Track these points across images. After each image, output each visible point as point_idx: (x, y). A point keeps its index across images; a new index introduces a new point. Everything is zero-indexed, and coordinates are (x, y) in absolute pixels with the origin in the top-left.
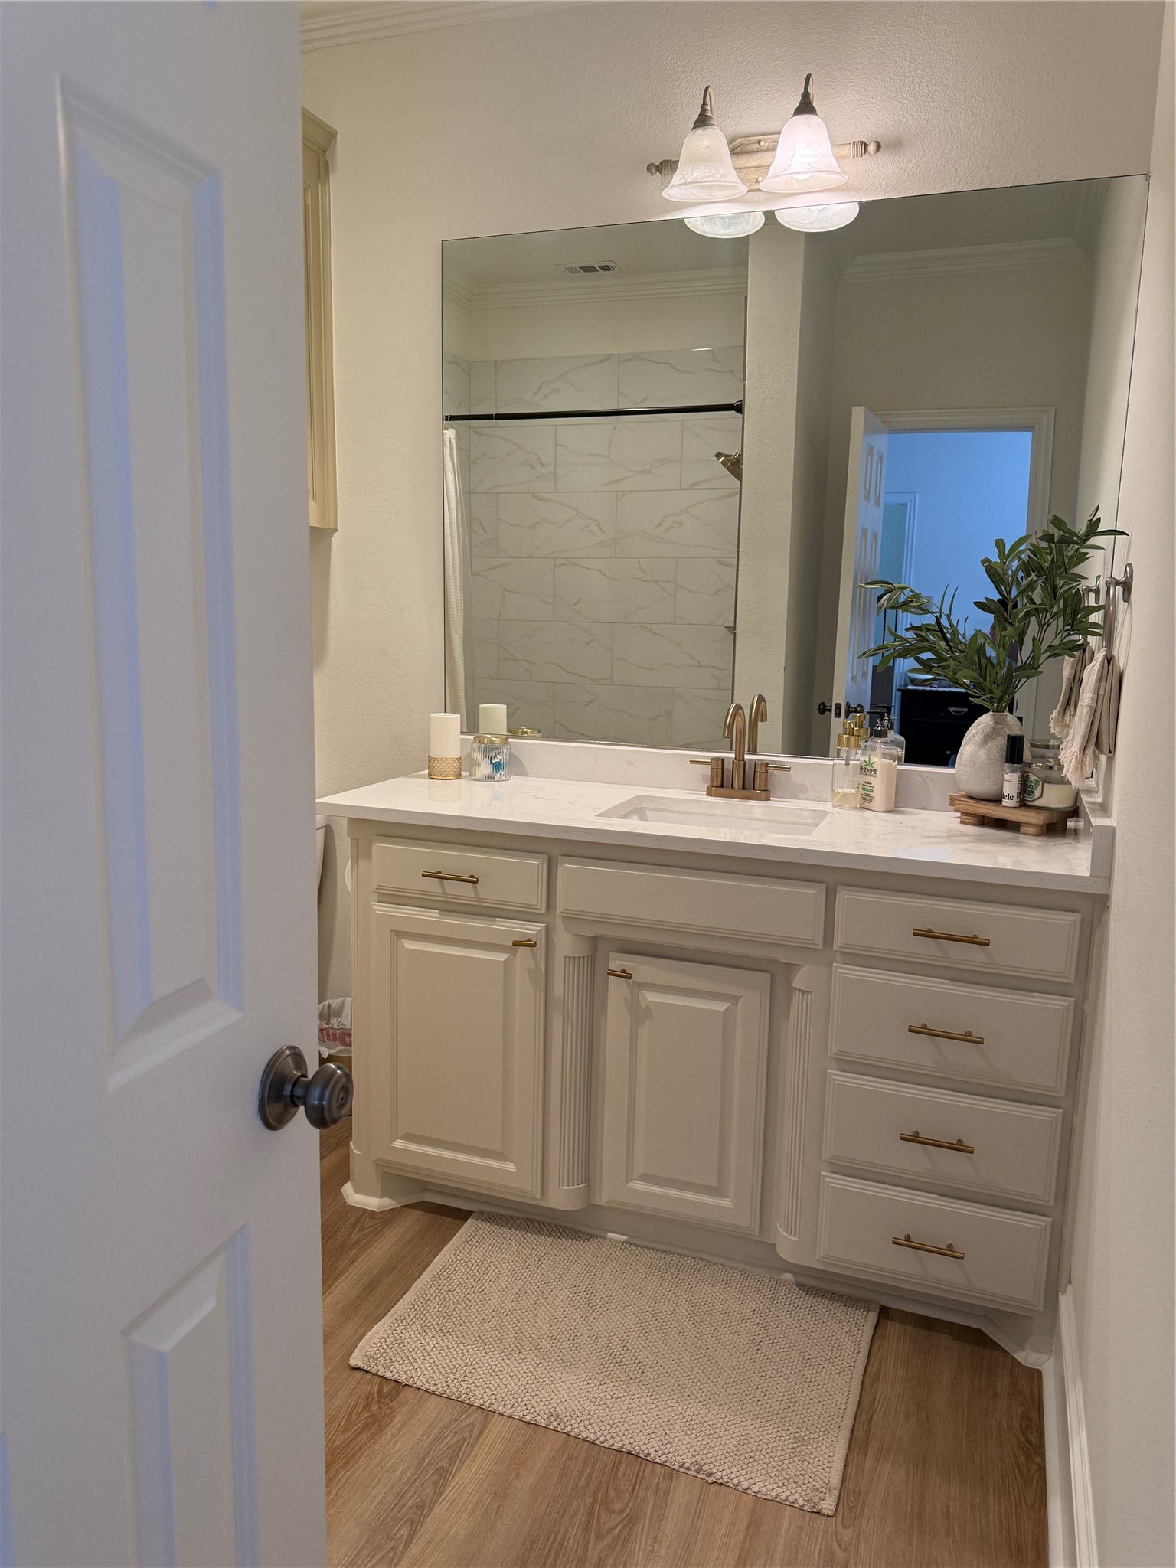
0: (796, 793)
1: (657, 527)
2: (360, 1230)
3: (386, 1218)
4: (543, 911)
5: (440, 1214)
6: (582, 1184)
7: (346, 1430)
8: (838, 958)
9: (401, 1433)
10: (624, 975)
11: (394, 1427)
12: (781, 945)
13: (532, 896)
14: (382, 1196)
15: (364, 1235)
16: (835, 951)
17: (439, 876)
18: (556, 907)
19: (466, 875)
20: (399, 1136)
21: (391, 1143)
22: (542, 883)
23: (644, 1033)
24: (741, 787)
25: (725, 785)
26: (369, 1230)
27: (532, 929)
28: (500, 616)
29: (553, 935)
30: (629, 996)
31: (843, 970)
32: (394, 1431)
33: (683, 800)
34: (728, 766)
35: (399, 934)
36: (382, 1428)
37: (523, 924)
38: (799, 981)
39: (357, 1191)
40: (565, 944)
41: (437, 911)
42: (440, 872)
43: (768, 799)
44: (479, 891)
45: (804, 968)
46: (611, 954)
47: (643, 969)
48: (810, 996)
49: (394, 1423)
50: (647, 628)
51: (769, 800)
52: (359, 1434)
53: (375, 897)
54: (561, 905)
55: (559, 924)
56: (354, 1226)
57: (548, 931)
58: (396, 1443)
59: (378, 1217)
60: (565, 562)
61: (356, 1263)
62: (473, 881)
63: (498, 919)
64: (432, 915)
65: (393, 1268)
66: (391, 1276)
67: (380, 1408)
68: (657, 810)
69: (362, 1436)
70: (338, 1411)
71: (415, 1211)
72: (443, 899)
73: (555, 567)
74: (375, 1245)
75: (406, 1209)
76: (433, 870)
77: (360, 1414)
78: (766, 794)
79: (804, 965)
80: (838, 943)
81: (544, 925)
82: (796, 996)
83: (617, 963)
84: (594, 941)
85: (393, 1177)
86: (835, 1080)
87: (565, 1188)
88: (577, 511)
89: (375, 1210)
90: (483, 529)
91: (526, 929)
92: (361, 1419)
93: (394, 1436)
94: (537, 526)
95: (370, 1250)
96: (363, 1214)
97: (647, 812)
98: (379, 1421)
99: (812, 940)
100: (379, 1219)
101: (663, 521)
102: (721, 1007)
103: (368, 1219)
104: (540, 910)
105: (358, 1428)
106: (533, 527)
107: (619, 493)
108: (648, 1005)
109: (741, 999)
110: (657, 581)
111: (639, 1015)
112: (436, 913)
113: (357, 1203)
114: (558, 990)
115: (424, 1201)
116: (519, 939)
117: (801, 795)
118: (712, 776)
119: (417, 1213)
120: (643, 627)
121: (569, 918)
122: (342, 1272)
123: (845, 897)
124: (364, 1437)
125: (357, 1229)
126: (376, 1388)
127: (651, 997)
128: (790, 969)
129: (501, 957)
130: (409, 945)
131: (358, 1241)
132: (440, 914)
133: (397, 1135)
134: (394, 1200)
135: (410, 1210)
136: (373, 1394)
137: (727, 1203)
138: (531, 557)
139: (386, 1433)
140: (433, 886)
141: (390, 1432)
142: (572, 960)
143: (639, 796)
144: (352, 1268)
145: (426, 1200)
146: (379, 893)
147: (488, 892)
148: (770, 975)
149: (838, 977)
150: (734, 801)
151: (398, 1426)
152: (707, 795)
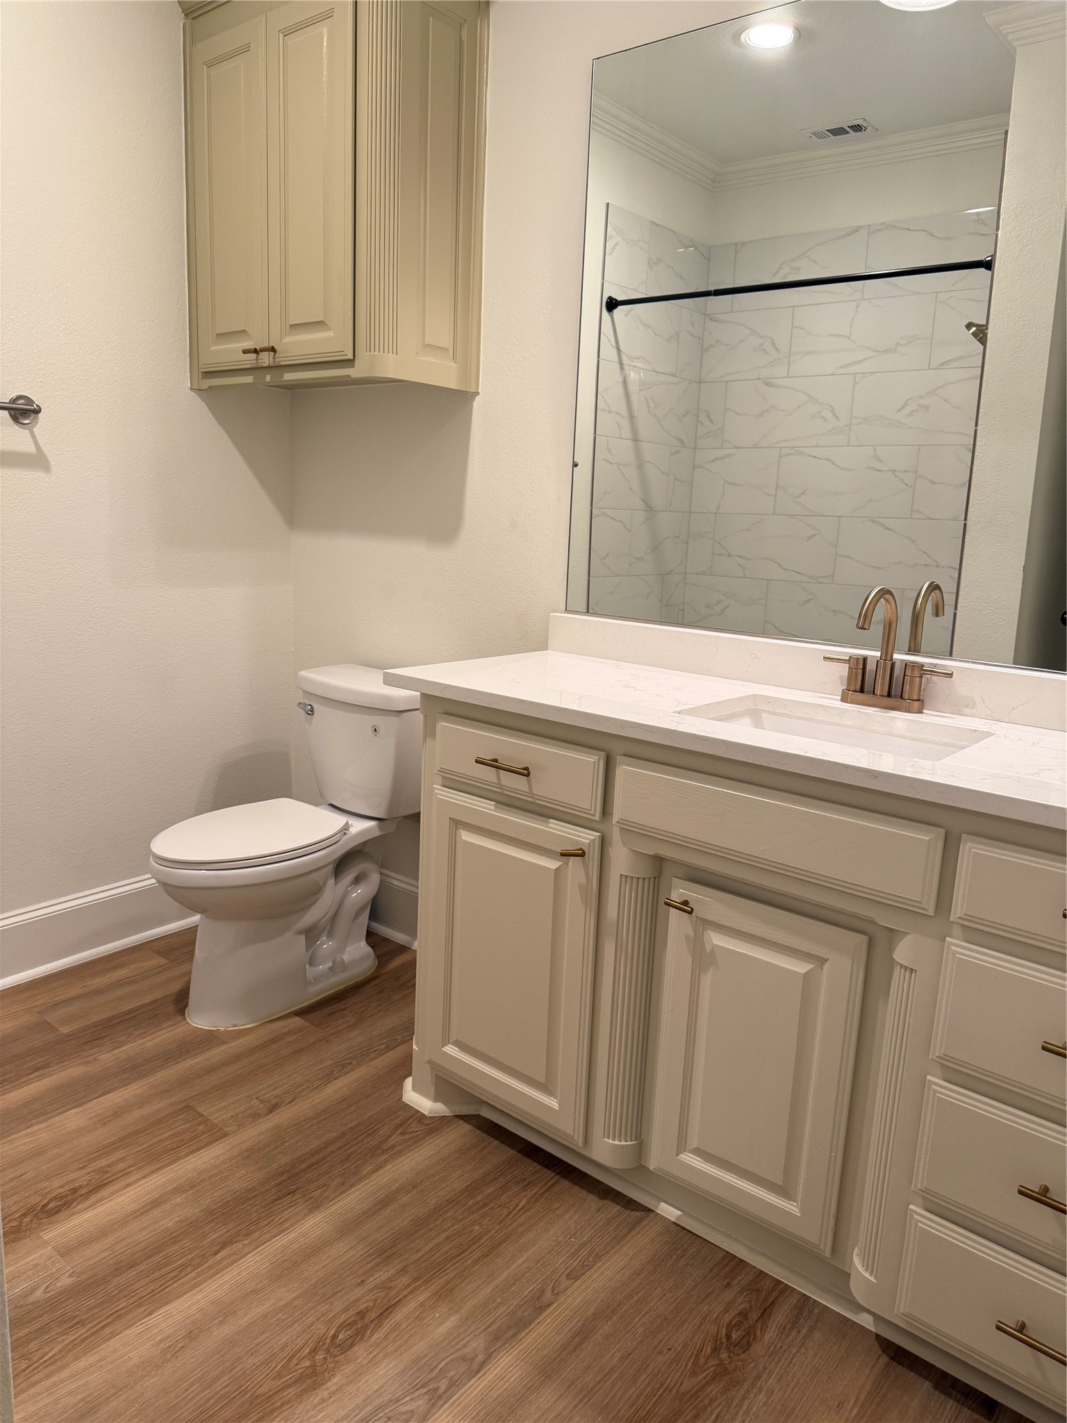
0: (959, 707)
1: (898, 411)
2: (401, 1134)
3: (434, 1125)
4: (597, 818)
5: (489, 1134)
6: (631, 1141)
7: (280, 1376)
8: (957, 930)
9: (331, 1400)
10: (685, 907)
11: (327, 1389)
12: (879, 902)
13: (586, 798)
14: (436, 1100)
15: (404, 1140)
16: (953, 922)
17: (494, 764)
18: (612, 814)
19: (518, 765)
20: (451, 1041)
21: (442, 1047)
22: (597, 784)
23: (707, 980)
24: (885, 693)
25: (866, 688)
26: (411, 1135)
27: (586, 837)
28: (718, 508)
29: (610, 850)
30: (692, 934)
31: (958, 947)
32: (326, 1393)
33: (806, 704)
34: (871, 666)
35: (457, 824)
36: (315, 1387)
37: (576, 830)
38: (902, 953)
39: (414, 1088)
40: (621, 860)
41: (493, 803)
42: (496, 761)
43: (920, 712)
44: (533, 786)
45: (909, 936)
46: (675, 880)
47: (708, 902)
48: (913, 974)
49: (330, 1383)
50: (878, 522)
51: (922, 712)
52: (289, 1386)
53: (439, 780)
54: (617, 813)
55: (616, 835)
56: (397, 1127)
57: (604, 842)
58: (320, 1411)
59: (426, 1122)
60: (791, 452)
61: (381, 1172)
62: (526, 772)
63: (551, 820)
64: (487, 807)
65: (414, 1187)
66: (409, 1195)
67: (325, 1359)
68: (774, 713)
69: (290, 1390)
70: (282, 1349)
71: (465, 1124)
72: (499, 790)
73: (780, 457)
74: (408, 1155)
75: (457, 1120)
76: (487, 756)
77: (302, 1360)
78: (916, 703)
79: (909, 934)
80: (959, 909)
81: (598, 834)
82: (897, 970)
83: (680, 891)
84: (659, 862)
85: (445, 1086)
86: (936, 1091)
87: (610, 1141)
88: (810, 397)
89: (426, 1113)
90: (710, 420)
91: (579, 836)
92: (300, 1367)
93: (323, 1400)
94: (765, 414)
95: (402, 1158)
96: (414, 1115)
97: (763, 715)
98: (316, 1376)
99: (920, 902)
100: (426, 1125)
101: (906, 404)
102: (801, 968)
103: (414, 1123)
104: (594, 815)
105: (291, 1378)
106: (761, 415)
107: (857, 375)
108: (713, 948)
109: (828, 963)
110: (894, 471)
111: (702, 958)
112: (492, 805)
113: (411, 1102)
114: (611, 911)
115: (479, 1116)
116: (569, 848)
117: (967, 711)
118: (849, 678)
119: (466, 1127)
120: (873, 522)
121: (629, 830)
122: (363, 1178)
123: (971, 851)
124: (292, 1391)
125: (399, 1132)
126: (332, 1332)
127: (717, 940)
128: (892, 935)
129: (553, 864)
130: (466, 836)
131: (393, 1146)
132: (495, 806)
133: (449, 1039)
134: (447, 1106)
135: (461, 1122)
136: (326, 1339)
137: (793, 1208)
138: (755, 447)
139: (317, 1395)
140: (488, 774)
141: (323, 1393)
142: (629, 879)
143: (755, 695)
144: (374, 1176)
145: (481, 1114)
146: (443, 777)
147: (545, 788)
148: (864, 938)
149: (951, 956)
150: (871, 710)
151: (334, 1388)
152: (842, 700)
